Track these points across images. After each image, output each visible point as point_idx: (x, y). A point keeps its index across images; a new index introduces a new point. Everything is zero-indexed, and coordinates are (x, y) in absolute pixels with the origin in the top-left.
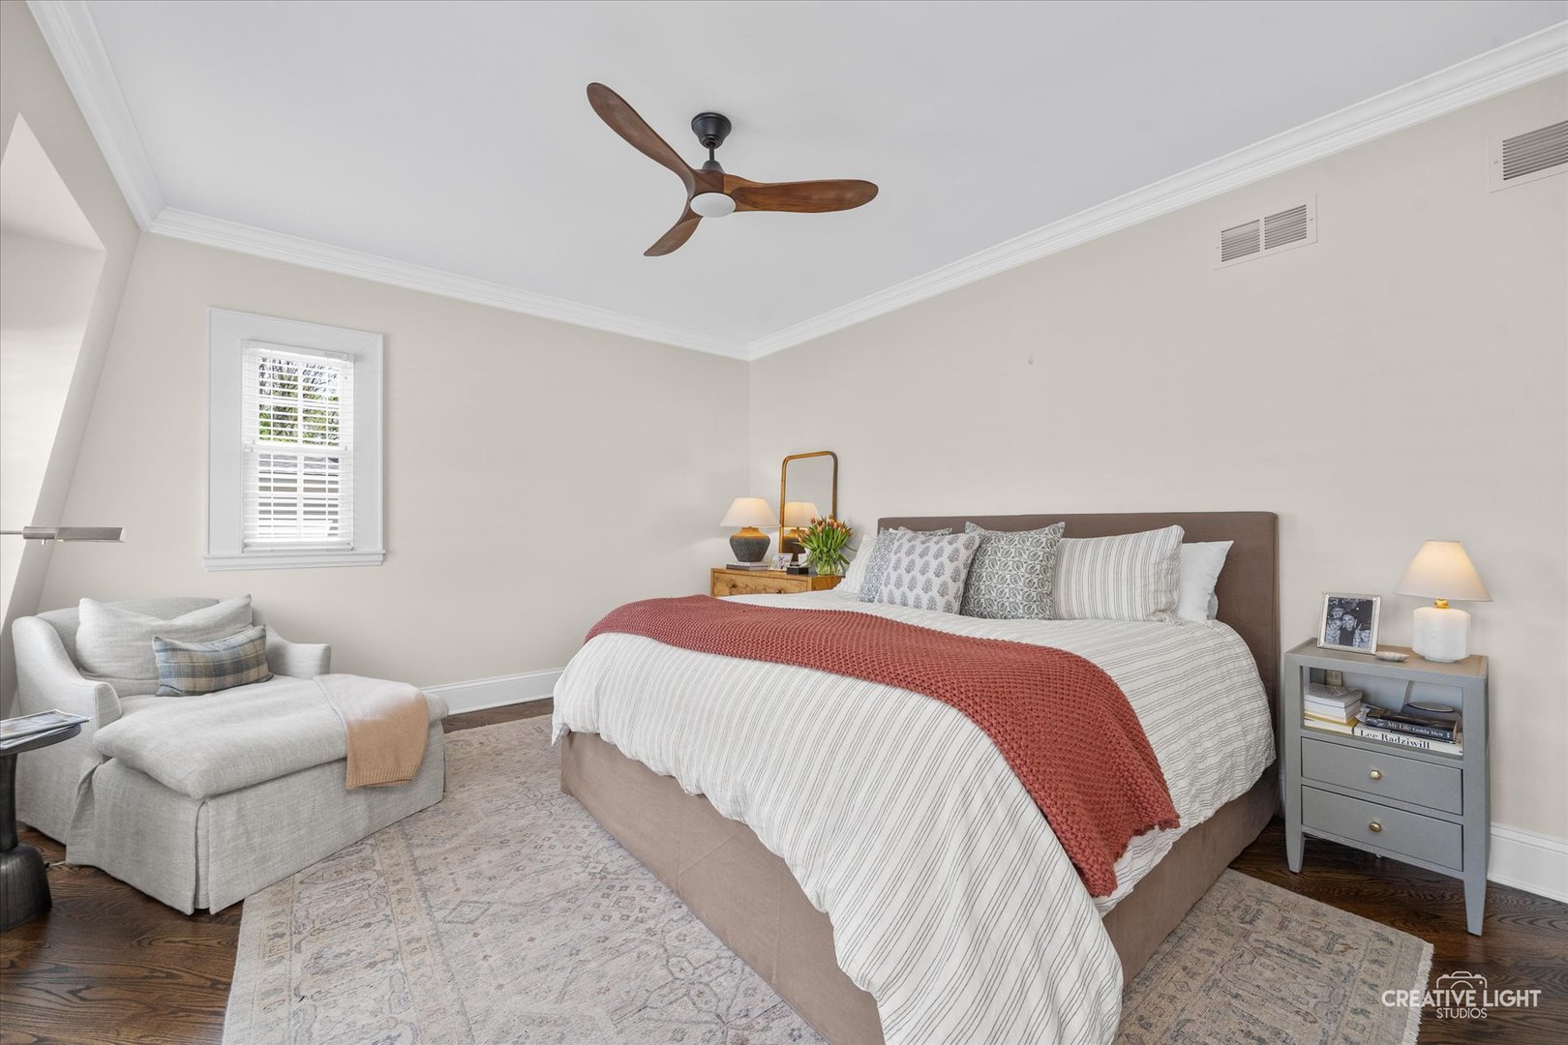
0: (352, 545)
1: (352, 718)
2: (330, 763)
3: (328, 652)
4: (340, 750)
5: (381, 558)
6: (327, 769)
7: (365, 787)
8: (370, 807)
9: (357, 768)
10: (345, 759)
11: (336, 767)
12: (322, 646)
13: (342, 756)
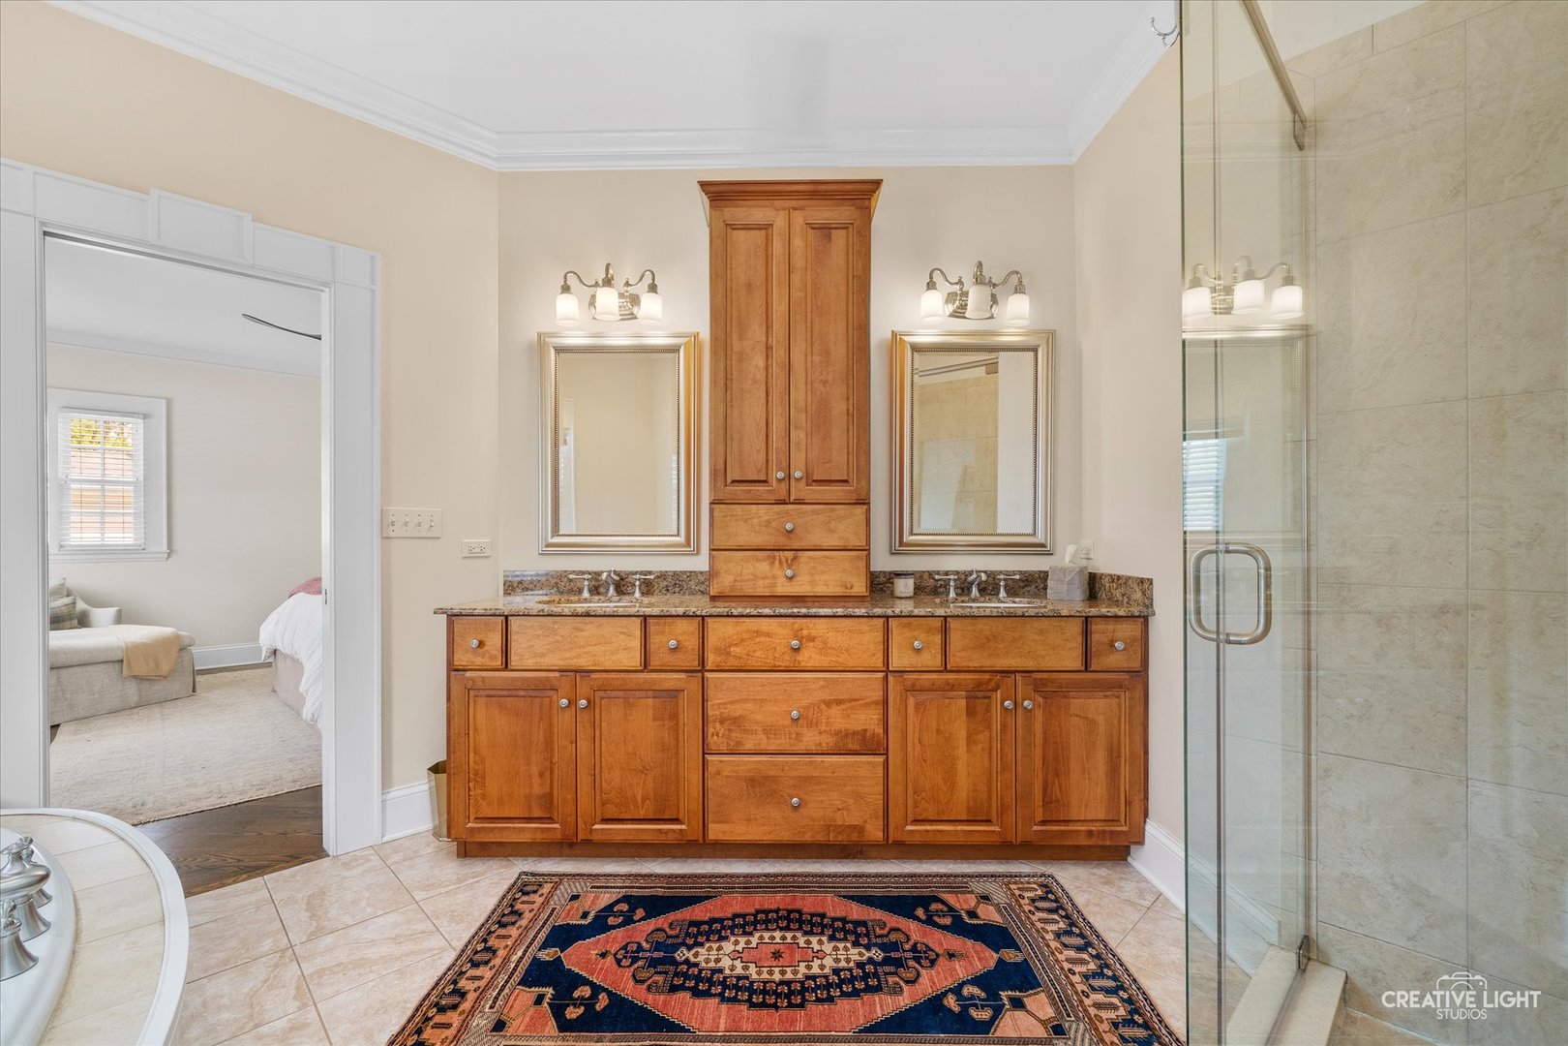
0: (143, 546)
1: (127, 640)
2: (113, 662)
3: (120, 612)
4: (118, 657)
5: (166, 555)
6: (111, 665)
7: (135, 677)
8: (140, 690)
9: (130, 666)
10: (122, 661)
11: (117, 665)
12: (116, 609)
13: (120, 659)
